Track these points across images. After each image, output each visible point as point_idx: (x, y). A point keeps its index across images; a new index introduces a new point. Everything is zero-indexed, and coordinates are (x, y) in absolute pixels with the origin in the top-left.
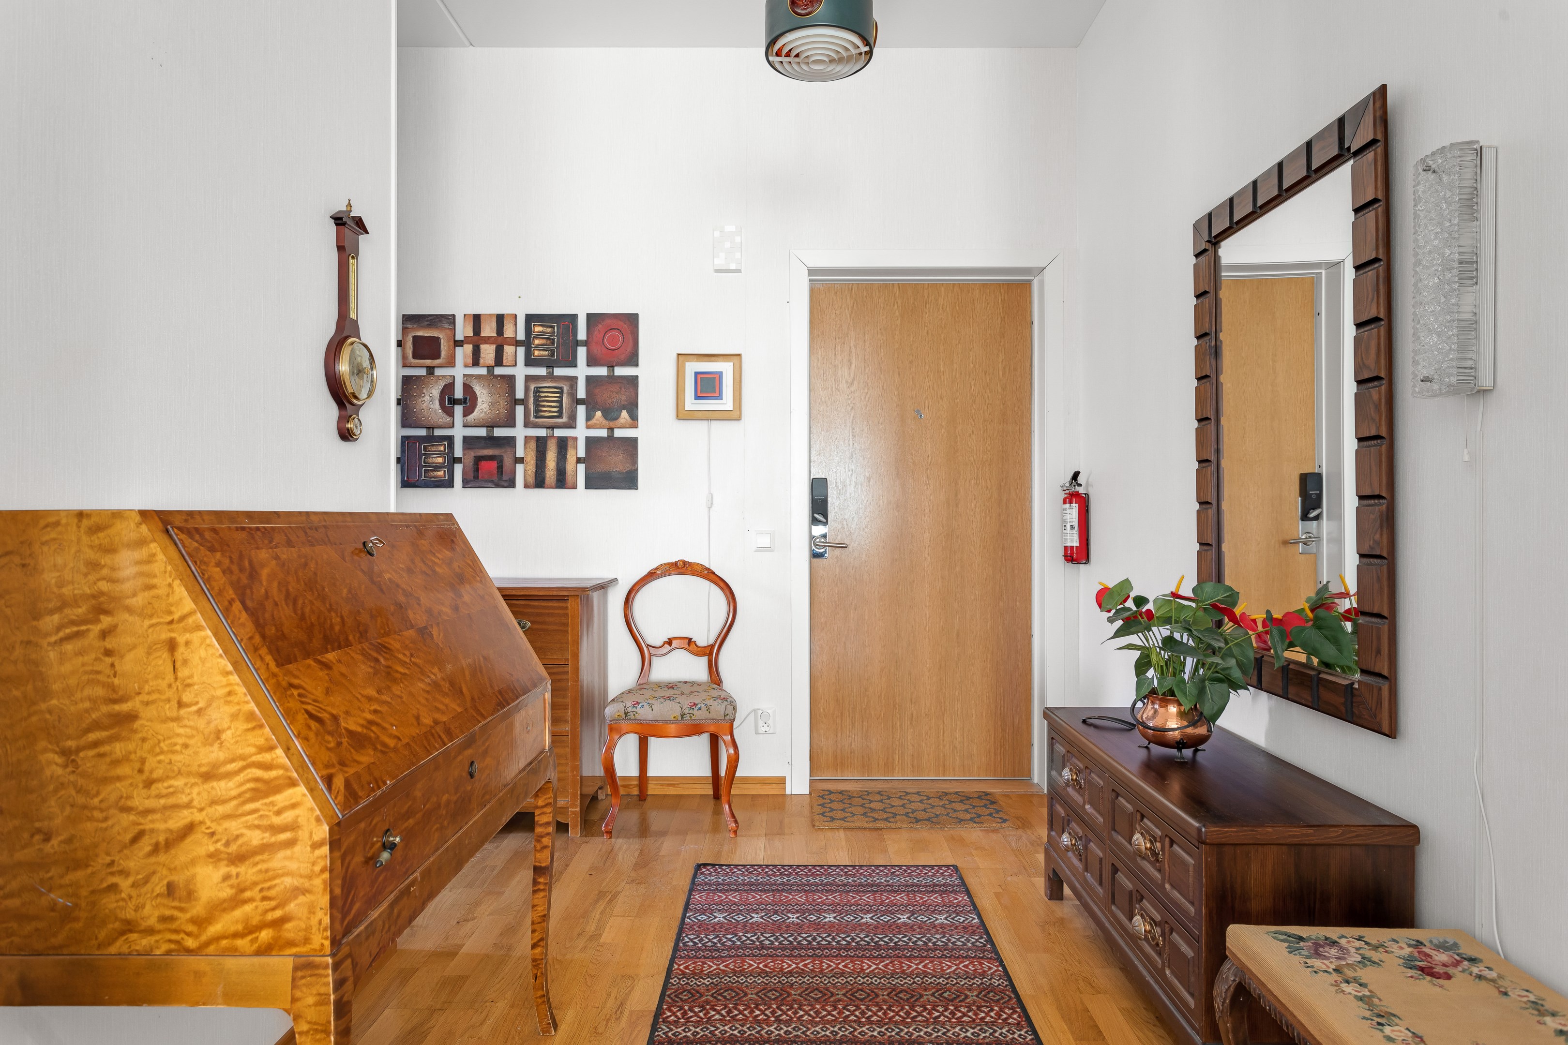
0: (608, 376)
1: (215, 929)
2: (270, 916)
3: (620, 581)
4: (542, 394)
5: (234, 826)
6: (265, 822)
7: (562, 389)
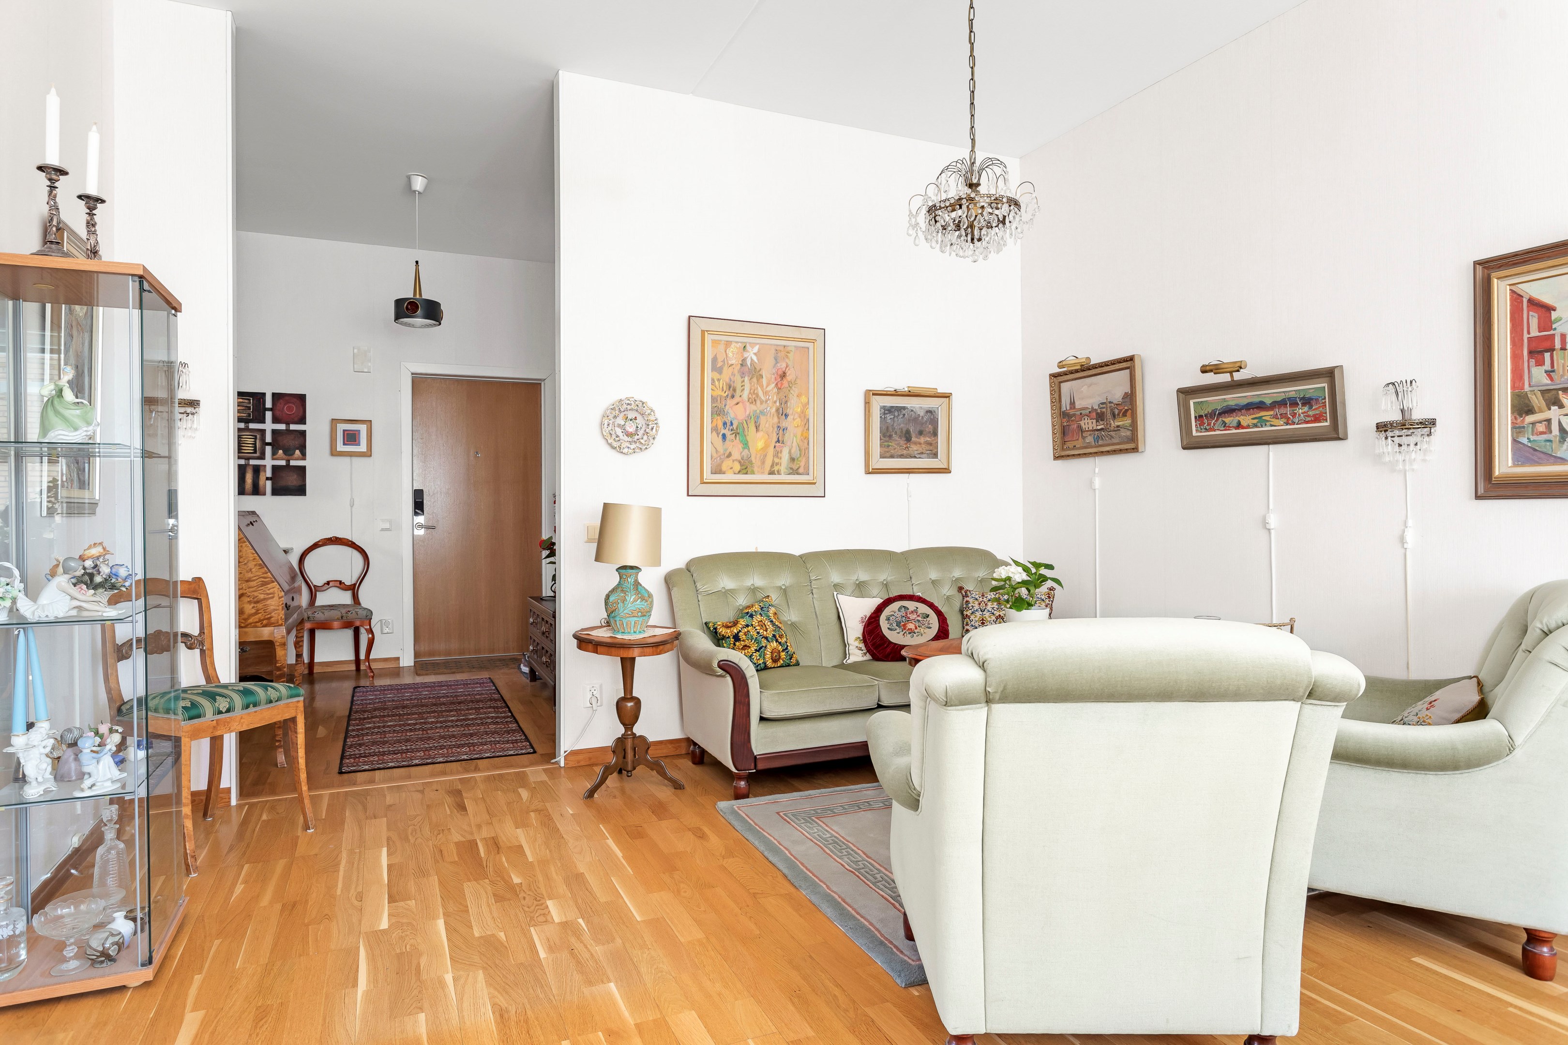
0: (286, 430)
1: (251, 621)
2: (266, 617)
3: (295, 550)
4: (242, 439)
5: (256, 594)
6: (265, 592)
7: (256, 436)
